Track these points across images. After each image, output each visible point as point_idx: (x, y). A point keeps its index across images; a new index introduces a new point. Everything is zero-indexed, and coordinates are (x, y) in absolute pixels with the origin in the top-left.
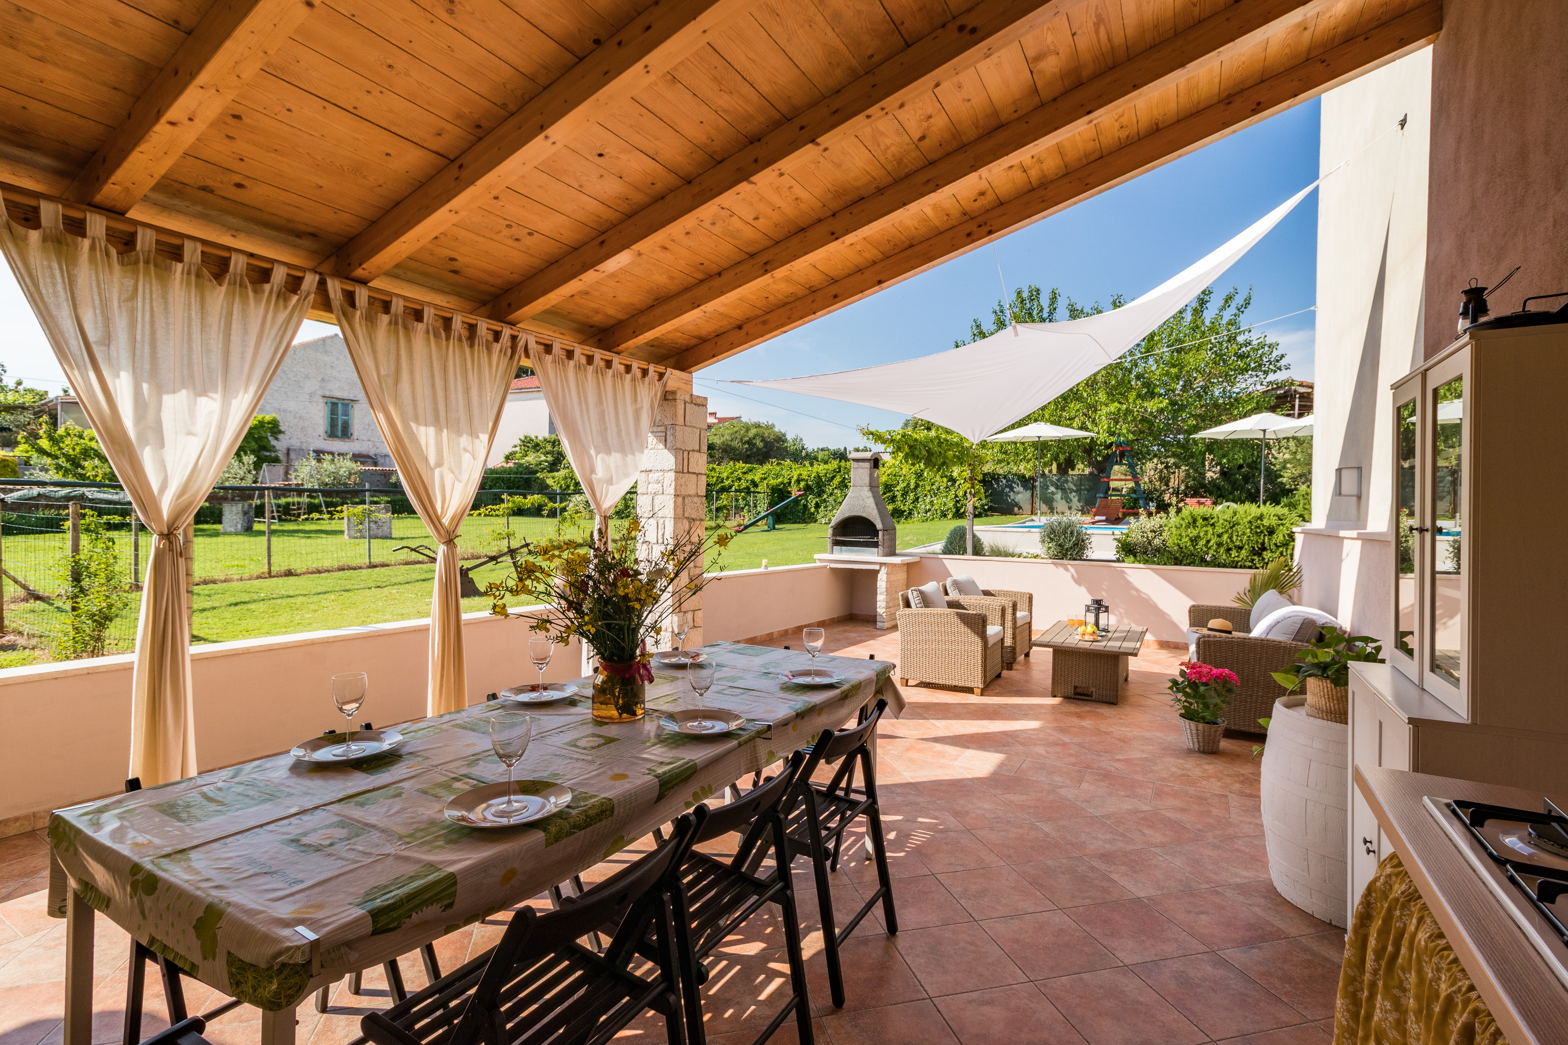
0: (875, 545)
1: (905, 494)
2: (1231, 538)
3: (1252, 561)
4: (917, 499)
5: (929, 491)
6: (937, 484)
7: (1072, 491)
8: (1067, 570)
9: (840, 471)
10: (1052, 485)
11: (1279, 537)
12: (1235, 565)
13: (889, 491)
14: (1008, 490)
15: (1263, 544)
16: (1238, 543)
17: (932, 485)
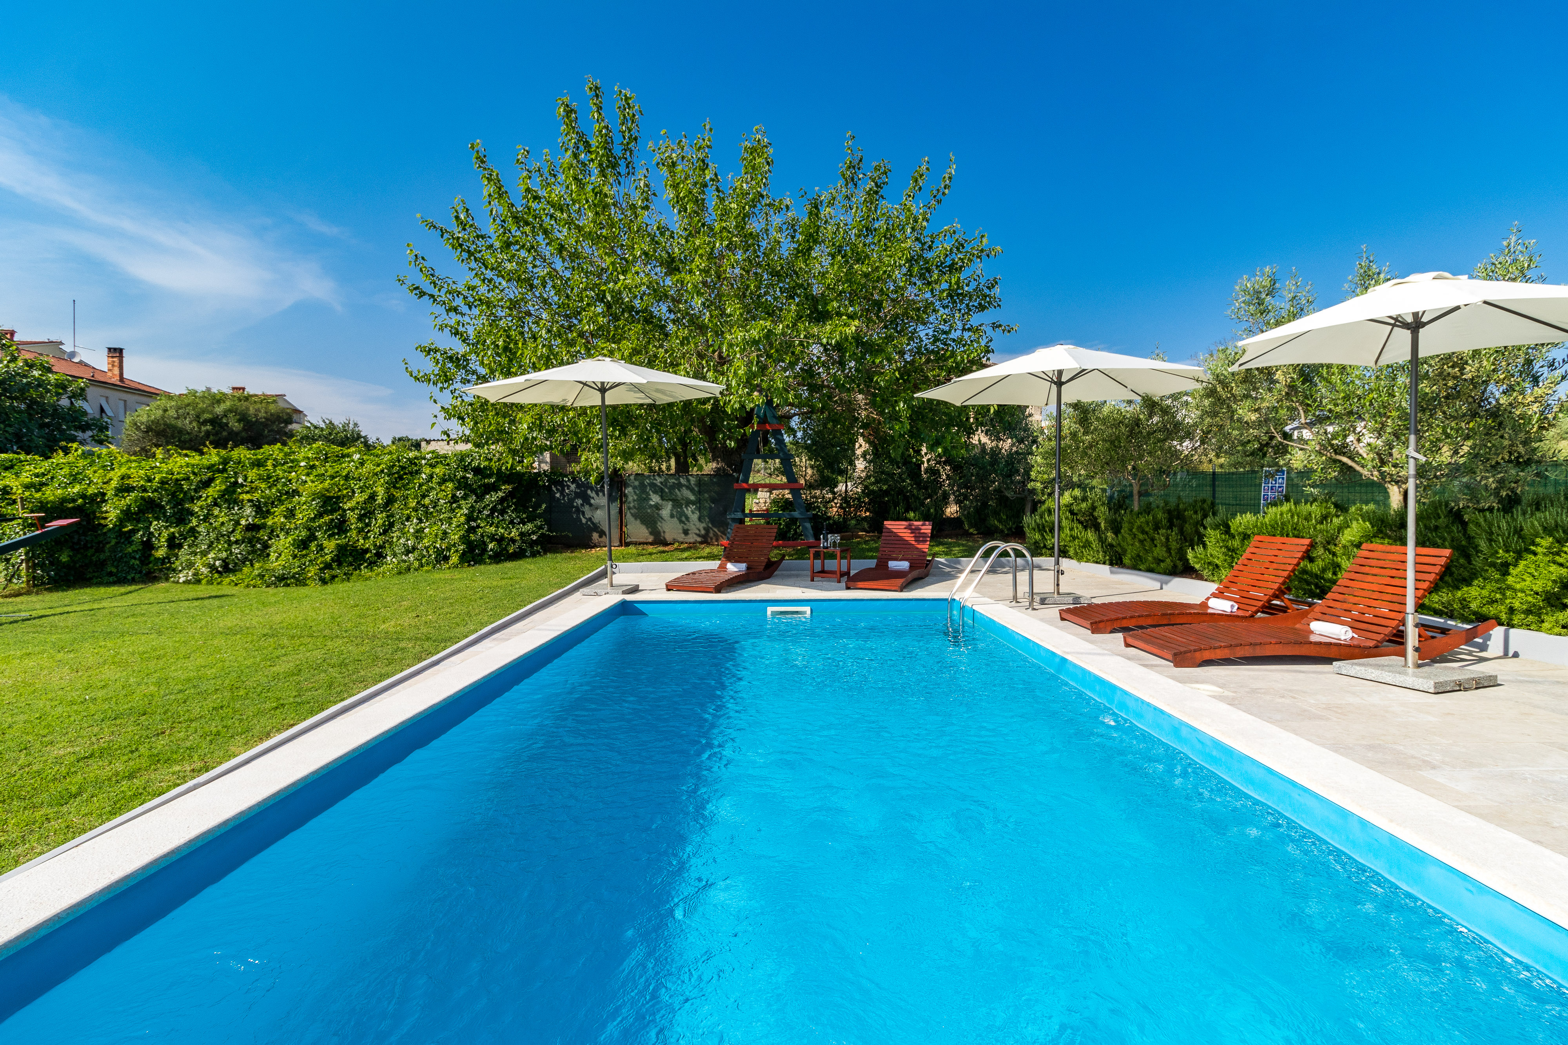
1: (366, 515)
4: (387, 529)
5: (415, 510)
6: (432, 494)
9: (224, 470)
10: (655, 492)
13: (332, 512)
14: (580, 502)
17: (424, 496)
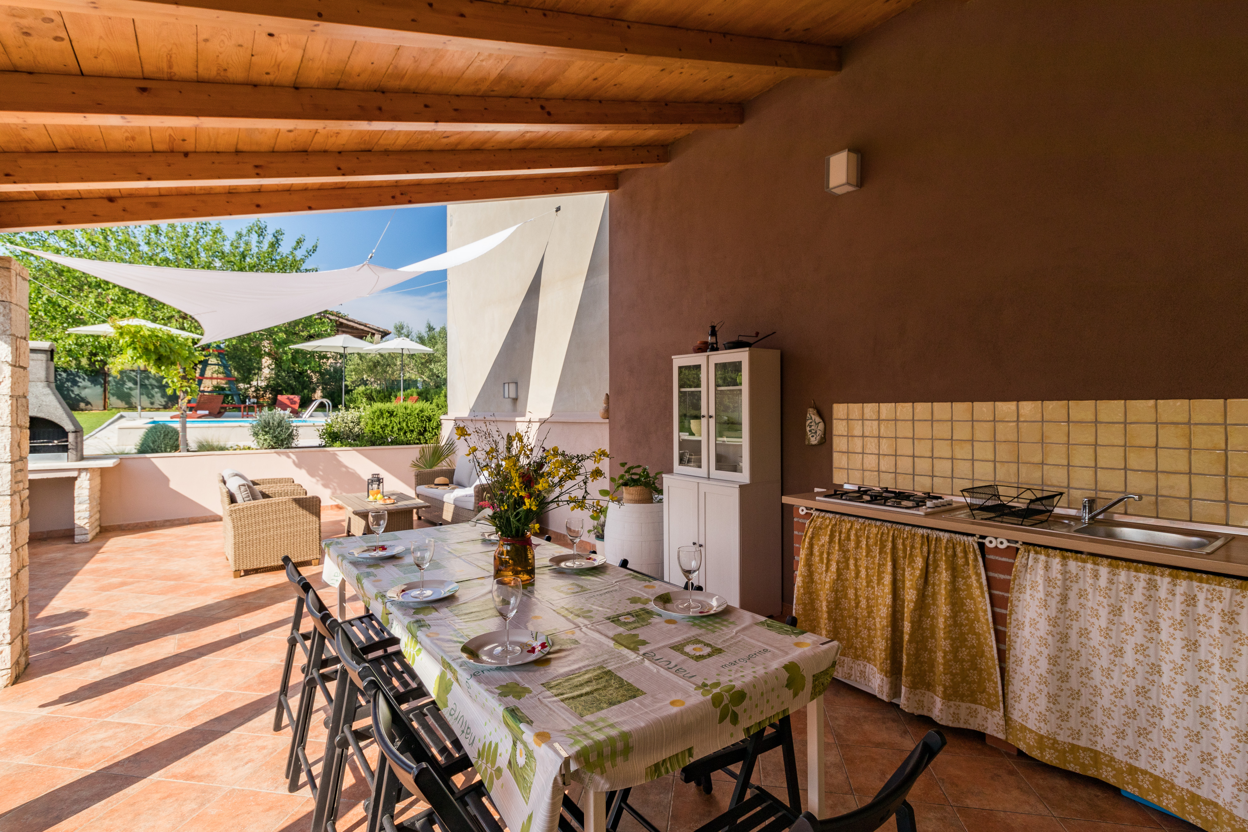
0: (65, 449)
2: (407, 425)
3: (419, 439)
7: (153, 387)
8: (289, 457)
10: (130, 381)
11: (434, 424)
12: (408, 443)
14: (69, 384)
15: (425, 428)
16: (411, 428)
